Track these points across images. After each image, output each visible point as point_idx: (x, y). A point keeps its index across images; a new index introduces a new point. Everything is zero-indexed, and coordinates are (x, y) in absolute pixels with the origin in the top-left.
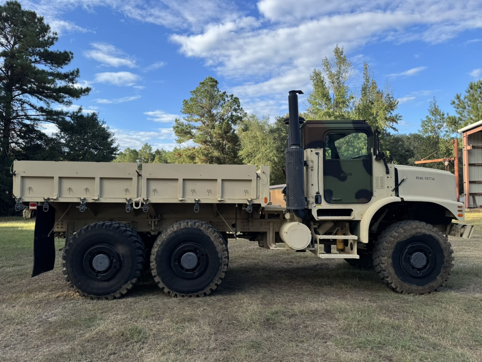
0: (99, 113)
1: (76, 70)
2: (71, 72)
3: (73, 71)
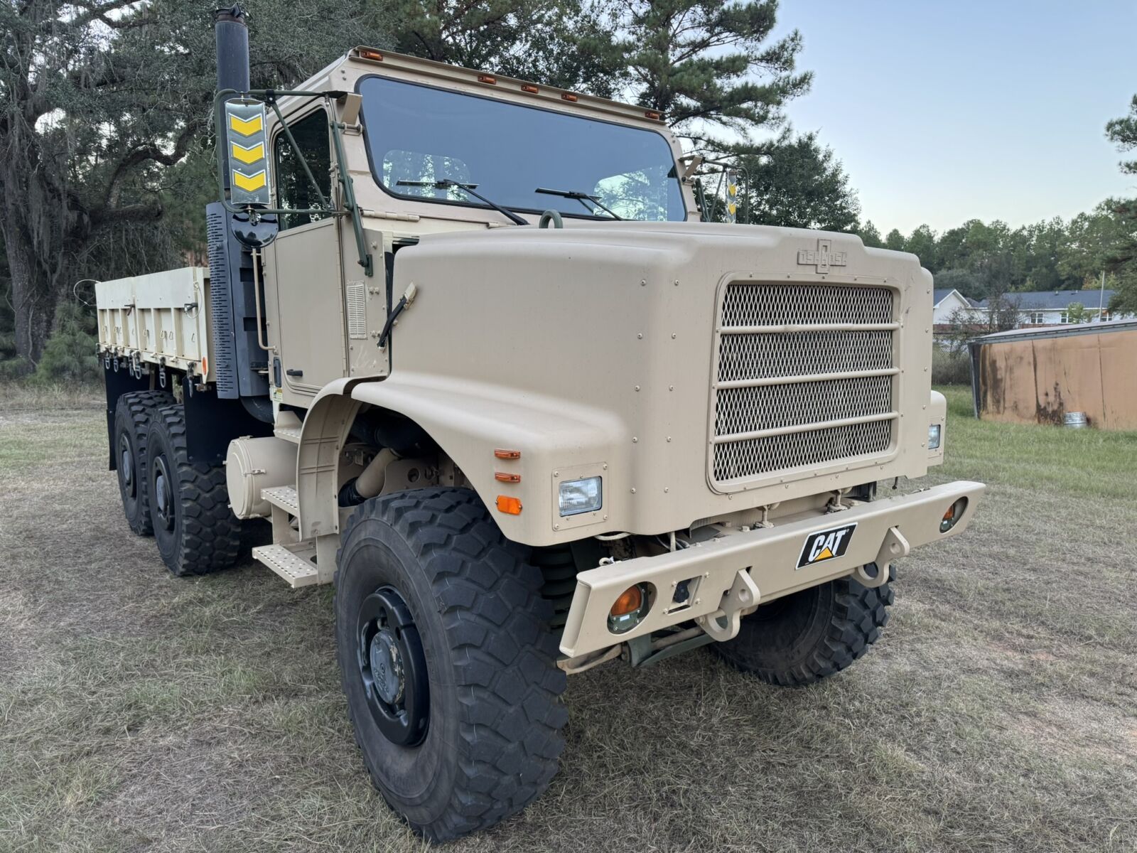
0: (817, 132)
1: (792, 35)
2: (781, 43)
3: (785, 41)
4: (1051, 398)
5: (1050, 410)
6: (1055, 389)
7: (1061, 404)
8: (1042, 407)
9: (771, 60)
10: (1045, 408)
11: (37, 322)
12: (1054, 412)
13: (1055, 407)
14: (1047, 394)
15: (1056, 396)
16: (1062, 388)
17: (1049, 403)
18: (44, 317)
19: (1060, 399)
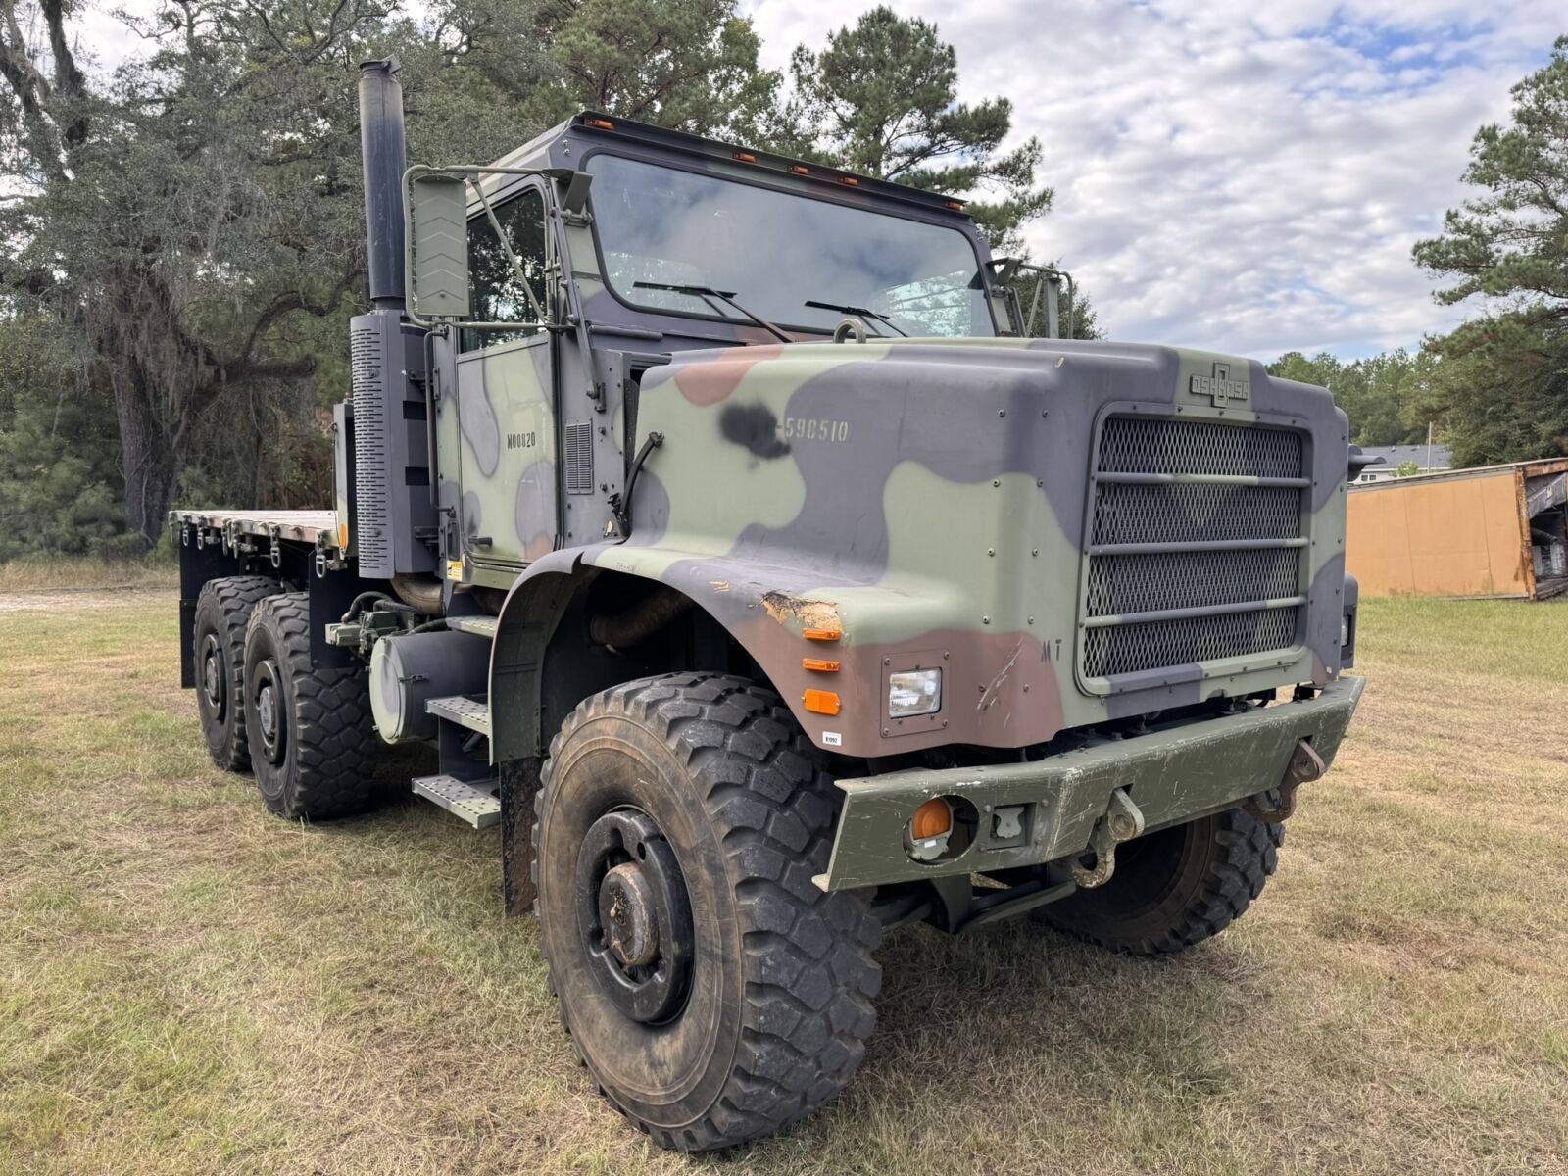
9: (1005, 173)
11: (151, 491)
18: (160, 485)
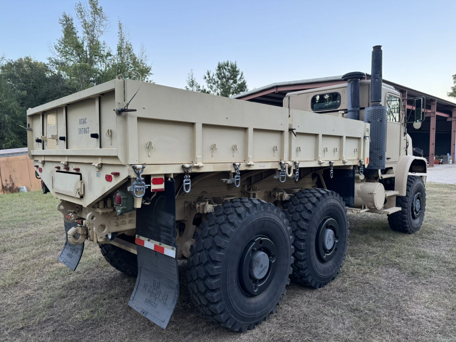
4: (8, 182)
5: (8, 187)
6: (10, 178)
7: (13, 184)
8: (5, 186)
10: (6, 187)
12: (10, 188)
13: (11, 185)
14: (6, 181)
15: (10, 181)
16: (12, 177)
17: (7, 184)
19: (12, 182)
